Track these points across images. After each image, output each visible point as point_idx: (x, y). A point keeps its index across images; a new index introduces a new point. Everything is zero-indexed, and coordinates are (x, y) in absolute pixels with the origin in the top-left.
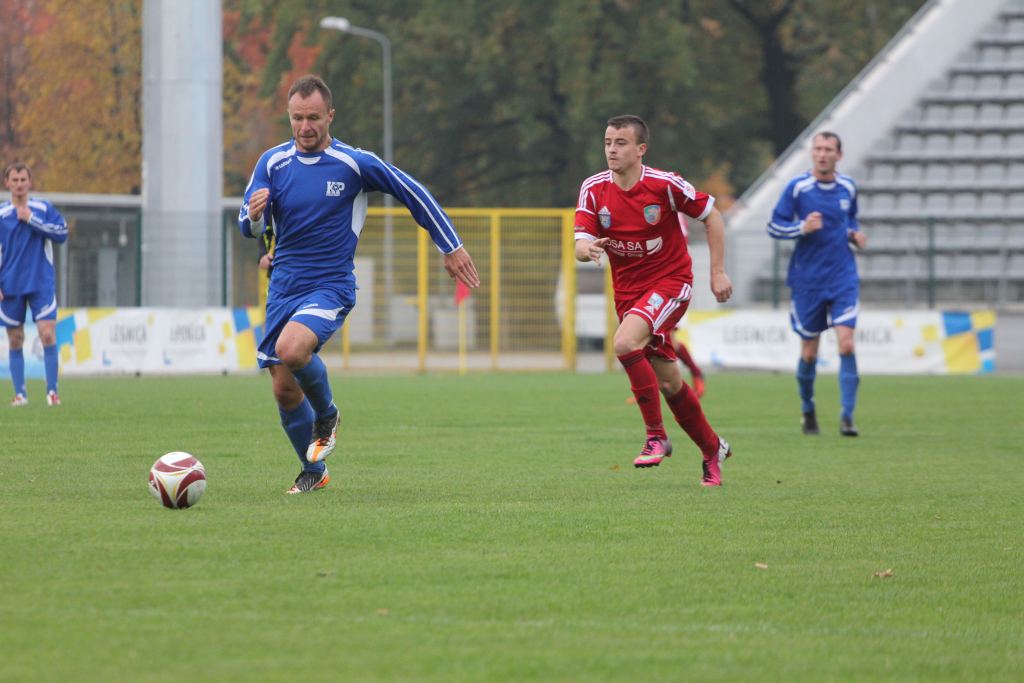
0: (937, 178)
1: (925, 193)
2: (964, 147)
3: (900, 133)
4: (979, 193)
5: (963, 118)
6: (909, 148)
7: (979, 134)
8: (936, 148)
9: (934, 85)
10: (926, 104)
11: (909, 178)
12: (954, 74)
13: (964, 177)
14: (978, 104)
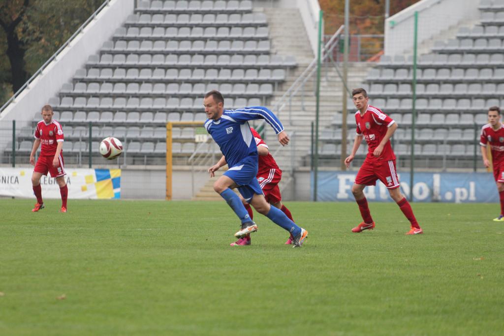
0: (93, 103)
1: (88, 111)
2: (107, 89)
3: (75, 81)
4: (114, 111)
5: (106, 74)
6: (80, 89)
7: (114, 82)
8: (93, 89)
9: (91, 58)
10: (88, 67)
11: (80, 103)
12: (102, 53)
13: (107, 103)
14: (114, 68)
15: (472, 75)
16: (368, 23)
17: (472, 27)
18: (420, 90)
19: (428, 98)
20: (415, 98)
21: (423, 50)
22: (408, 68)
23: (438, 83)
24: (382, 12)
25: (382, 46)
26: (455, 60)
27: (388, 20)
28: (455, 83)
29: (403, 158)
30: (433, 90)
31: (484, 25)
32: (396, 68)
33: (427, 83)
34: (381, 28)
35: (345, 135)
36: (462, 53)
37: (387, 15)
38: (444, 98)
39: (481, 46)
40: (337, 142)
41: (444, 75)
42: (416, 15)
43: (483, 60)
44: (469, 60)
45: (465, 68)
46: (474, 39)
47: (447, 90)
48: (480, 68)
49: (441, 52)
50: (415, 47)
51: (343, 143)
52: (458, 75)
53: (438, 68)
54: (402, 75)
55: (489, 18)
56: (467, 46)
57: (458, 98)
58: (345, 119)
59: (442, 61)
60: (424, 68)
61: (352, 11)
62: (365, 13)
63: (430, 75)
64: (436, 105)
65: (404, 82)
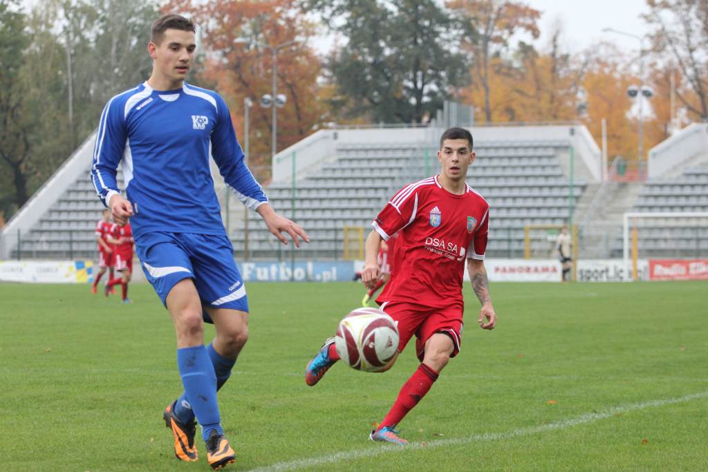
0: (73, 216)
1: (69, 222)
2: (82, 206)
3: (60, 201)
4: (87, 222)
5: (82, 196)
6: (64, 206)
8: (73, 206)
9: (71, 185)
10: (69, 191)
11: (64, 216)
12: (78, 182)
13: (82, 216)
15: (332, 194)
16: (262, 159)
17: (332, 161)
18: (298, 205)
19: (304, 210)
20: (294, 210)
21: (299, 177)
22: (289, 190)
23: (311, 200)
24: (270, 151)
25: (271, 175)
26: (321, 184)
27: (275, 157)
28: (321, 200)
29: (287, 252)
30: (306, 205)
31: (341, 160)
32: (281, 190)
33: (302, 200)
34: (270, 162)
35: (247, 236)
36: (325, 179)
37: (274, 153)
38: (314, 210)
39: (338, 174)
40: (241, 241)
41: (314, 194)
42: (294, 154)
43: (340, 184)
44: (331, 184)
45: (328, 189)
46: (334, 170)
47: (316, 204)
48: (338, 189)
49: (312, 179)
50: (294, 175)
51: (246, 242)
52: (323, 194)
53: (309, 190)
54: (285, 195)
55: (343, 155)
56: (329, 174)
57: (323, 210)
58: (246, 225)
59: (312, 184)
60: (300, 190)
61: (250, 150)
62: (259, 153)
63: (304, 194)
64: (309, 215)
65: (287, 199)
